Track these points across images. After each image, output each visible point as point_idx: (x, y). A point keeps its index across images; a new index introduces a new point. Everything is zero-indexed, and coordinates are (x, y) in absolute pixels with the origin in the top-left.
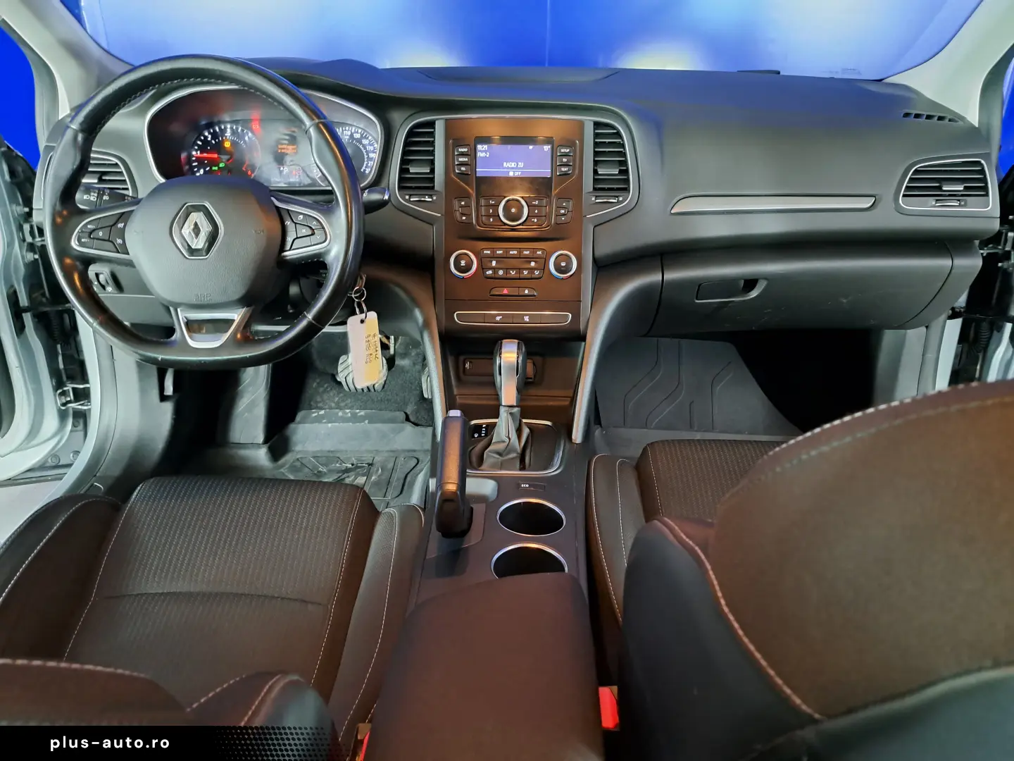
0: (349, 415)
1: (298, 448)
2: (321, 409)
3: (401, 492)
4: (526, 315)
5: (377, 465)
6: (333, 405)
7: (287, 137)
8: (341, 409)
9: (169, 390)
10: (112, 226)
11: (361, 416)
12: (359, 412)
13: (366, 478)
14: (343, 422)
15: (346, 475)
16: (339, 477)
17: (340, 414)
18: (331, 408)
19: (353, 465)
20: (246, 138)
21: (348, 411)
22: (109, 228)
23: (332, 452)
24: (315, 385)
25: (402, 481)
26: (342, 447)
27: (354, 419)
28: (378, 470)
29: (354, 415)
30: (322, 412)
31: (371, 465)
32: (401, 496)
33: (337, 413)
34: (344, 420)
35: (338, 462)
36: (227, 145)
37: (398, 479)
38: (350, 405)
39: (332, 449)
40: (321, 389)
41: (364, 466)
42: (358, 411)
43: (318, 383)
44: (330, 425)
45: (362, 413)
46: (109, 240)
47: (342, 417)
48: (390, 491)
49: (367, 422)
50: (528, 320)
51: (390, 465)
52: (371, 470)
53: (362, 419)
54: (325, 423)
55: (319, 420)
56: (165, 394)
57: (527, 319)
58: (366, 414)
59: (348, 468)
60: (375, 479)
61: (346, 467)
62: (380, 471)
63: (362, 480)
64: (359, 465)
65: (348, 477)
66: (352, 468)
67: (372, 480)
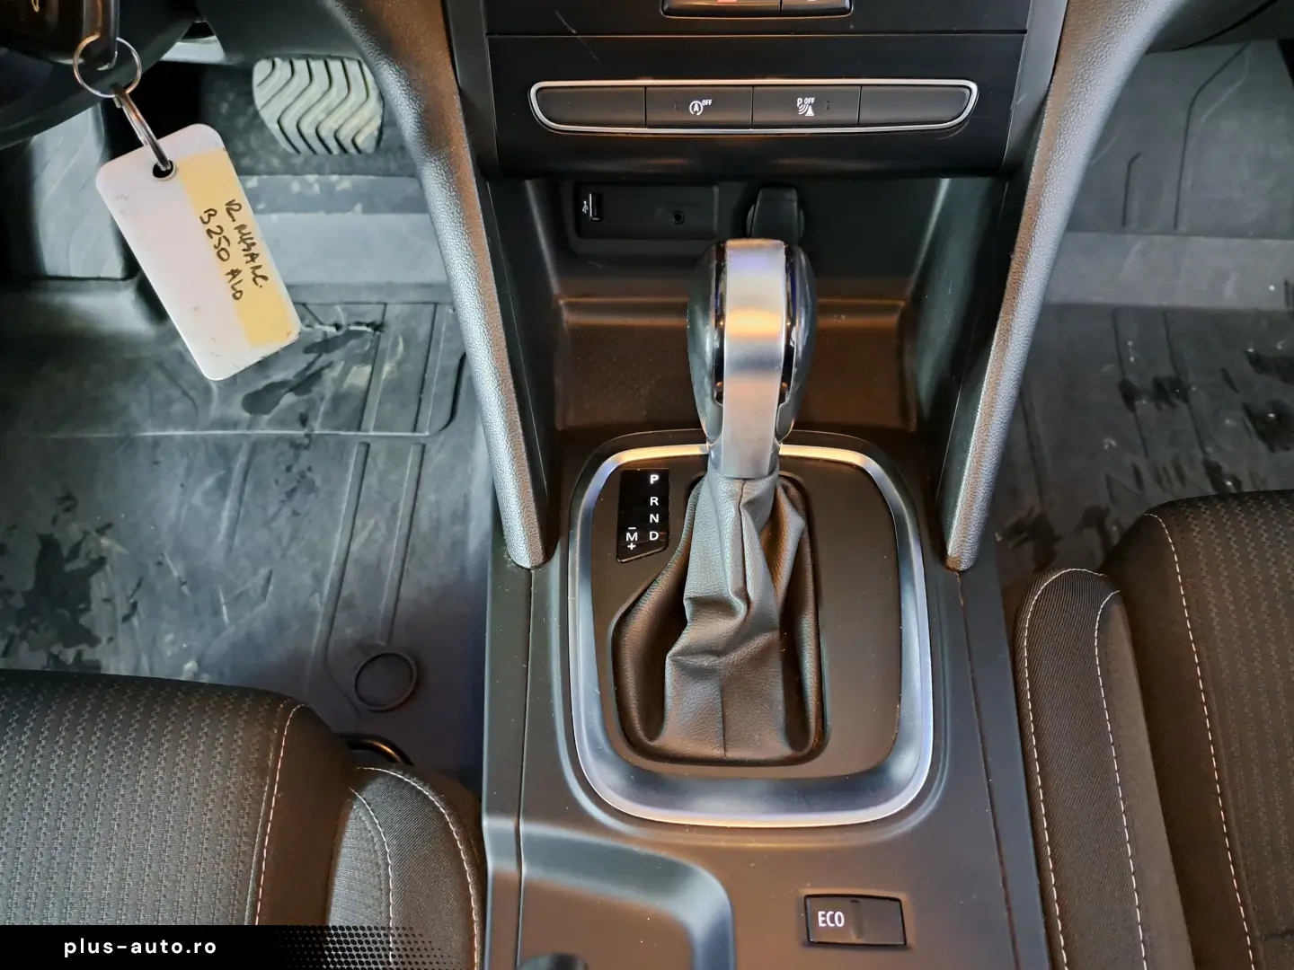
0: (316, 188)
4: (805, 92)
5: (393, 328)
6: (276, 162)
8: (295, 174)
11: (344, 192)
12: (339, 182)
13: (368, 369)
14: (305, 210)
15: (324, 359)
16: (310, 365)
17: (296, 187)
18: (272, 173)
19: (338, 327)
21: (311, 178)
25: (451, 380)
26: (312, 276)
27: (330, 200)
28: (395, 344)
29: (328, 190)
30: (253, 183)
31: (378, 327)
32: (453, 424)
33: (286, 185)
34: (305, 204)
35: (304, 319)
37: (443, 374)
41: (362, 333)
42: (335, 178)
43: (232, 105)
44: (274, 217)
45: (345, 185)
47: (300, 194)
48: (427, 412)
49: (358, 207)
50: (810, 113)
51: (423, 331)
52: (382, 345)
53: (347, 201)
54: (263, 211)
57: (806, 108)
58: (354, 186)
59: (329, 336)
60: (391, 372)
61: (325, 333)
62: (401, 347)
63: (360, 376)
64: (353, 328)
65: (330, 365)
66: (336, 337)
67: (384, 377)
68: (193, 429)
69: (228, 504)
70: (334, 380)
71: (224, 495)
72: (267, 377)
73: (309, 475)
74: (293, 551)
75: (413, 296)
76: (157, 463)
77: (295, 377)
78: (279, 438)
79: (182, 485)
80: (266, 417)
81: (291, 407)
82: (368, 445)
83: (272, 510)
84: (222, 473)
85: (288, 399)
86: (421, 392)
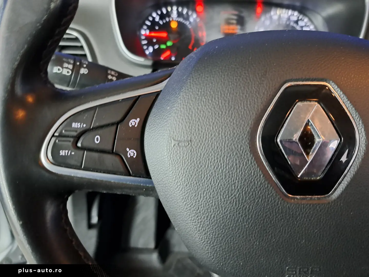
9: (95, 219)
10: (117, 124)
20: (192, 20)
22: (114, 128)
36: (174, 25)
46: (111, 152)
56: (92, 222)
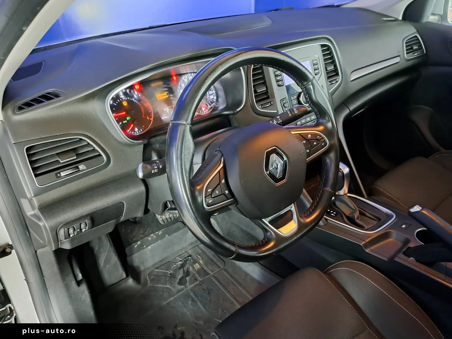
0: (154, 236)
1: (142, 268)
2: (137, 241)
3: (225, 262)
5: (193, 255)
6: (142, 236)
7: (166, 89)
8: (148, 236)
9: (80, 276)
11: (161, 234)
12: (159, 233)
13: (197, 264)
15: (185, 269)
16: (184, 271)
17: (150, 239)
18: (142, 238)
19: (182, 261)
20: (135, 96)
21: (152, 235)
23: (162, 260)
24: (123, 230)
25: (217, 256)
26: (166, 255)
27: (159, 238)
28: (197, 257)
29: (157, 235)
30: (139, 243)
31: (190, 256)
32: (226, 263)
33: (148, 239)
34: (156, 240)
35: (172, 264)
36: (125, 104)
37: (213, 256)
38: (150, 231)
39: (161, 259)
40: (129, 231)
41: (188, 259)
42: (157, 232)
44: (149, 247)
45: (160, 233)
48: (218, 264)
49: (167, 236)
51: (200, 252)
52: (195, 259)
53: (163, 236)
54: (146, 247)
55: (141, 247)
56: (78, 280)
58: (163, 232)
59: (181, 264)
60: (203, 262)
61: (180, 264)
62: (199, 257)
63: (197, 266)
64: (185, 259)
65: (188, 268)
66: (183, 263)
67: (202, 263)
68: (174, 296)
69: (199, 303)
70: (193, 270)
71: (197, 303)
72: (177, 278)
73: (208, 288)
74: (221, 303)
75: (191, 247)
76: (173, 307)
77: (183, 274)
78: (195, 286)
79: (185, 307)
80: (187, 284)
81: (190, 279)
82: (214, 276)
83: (209, 298)
84: (190, 299)
85: (188, 278)
86: (213, 261)
